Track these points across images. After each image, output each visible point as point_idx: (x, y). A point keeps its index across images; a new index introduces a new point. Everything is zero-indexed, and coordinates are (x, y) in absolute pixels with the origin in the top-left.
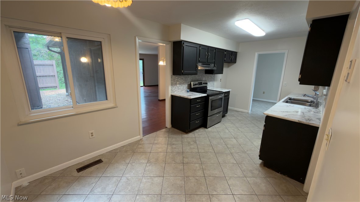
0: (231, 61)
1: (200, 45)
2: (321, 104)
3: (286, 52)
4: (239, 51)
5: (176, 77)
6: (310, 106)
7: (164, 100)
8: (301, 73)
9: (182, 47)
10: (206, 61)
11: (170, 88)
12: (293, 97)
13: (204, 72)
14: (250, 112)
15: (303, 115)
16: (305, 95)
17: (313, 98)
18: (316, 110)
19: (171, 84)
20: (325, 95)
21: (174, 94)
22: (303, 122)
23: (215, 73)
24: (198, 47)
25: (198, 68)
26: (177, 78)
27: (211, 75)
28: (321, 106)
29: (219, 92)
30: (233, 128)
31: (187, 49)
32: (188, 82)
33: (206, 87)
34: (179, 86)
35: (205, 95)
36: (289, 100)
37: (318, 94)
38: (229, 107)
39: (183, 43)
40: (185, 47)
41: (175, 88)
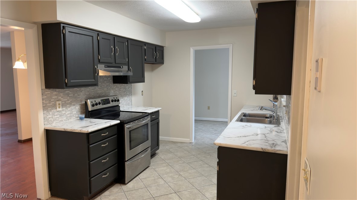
0: (156, 61)
1: (99, 33)
2: (282, 119)
3: (230, 47)
4: (166, 44)
5: (54, 93)
6: (270, 123)
7: (30, 140)
8: (255, 78)
9: (62, 35)
10: (113, 61)
11: (41, 115)
12: (248, 112)
13: (111, 81)
14: (193, 141)
15: (266, 139)
16: (262, 108)
17: (272, 111)
18: (278, 128)
19: (43, 107)
20: (284, 106)
21: (50, 127)
22: (268, 150)
23: (130, 81)
24: (95, 35)
25: (98, 74)
26: (56, 95)
27: (124, 84)
28: (282, 121)
29: (141, 114)
30: (171, 175)
31: (71, 39)
32: (81, 101)
33: (118, 106)
34: (61, 109)
35: (117, 122)
36: (244, 117)
37: (277, 106)
38: (161, 138)
39: (63, 27)
40: (67, 34)
41: (53, 114)
